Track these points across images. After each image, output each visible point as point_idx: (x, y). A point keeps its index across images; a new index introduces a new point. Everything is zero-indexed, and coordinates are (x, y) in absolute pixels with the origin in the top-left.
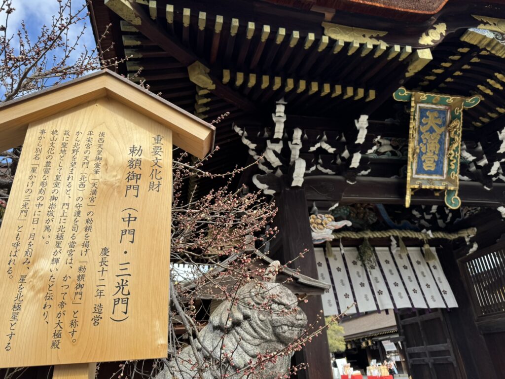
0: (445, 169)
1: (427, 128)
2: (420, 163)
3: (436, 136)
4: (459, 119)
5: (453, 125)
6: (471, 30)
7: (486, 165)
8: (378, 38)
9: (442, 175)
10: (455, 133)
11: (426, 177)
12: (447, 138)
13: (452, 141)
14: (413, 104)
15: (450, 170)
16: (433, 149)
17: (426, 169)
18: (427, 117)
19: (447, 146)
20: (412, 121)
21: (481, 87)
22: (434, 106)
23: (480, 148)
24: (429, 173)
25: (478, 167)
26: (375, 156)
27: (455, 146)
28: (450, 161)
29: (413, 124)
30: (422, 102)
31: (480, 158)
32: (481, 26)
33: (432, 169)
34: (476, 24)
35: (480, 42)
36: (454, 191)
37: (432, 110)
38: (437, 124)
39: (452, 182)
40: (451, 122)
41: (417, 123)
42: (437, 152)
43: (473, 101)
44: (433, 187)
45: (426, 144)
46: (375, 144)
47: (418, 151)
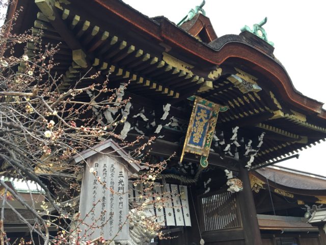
0: (204, 144)
1: (199, 118)
2: (192, 138)
3: (203, 124)
4: (216, 117)
5: (212, 120)
6: (232, 75)
7: (223, 145)
8: (189, 69)
9: (201, 146)
10: (213, 124)
11: (193, 146)
12: (208, 126)
13: (210, 128)
14: (195, 103)
15: (206, 145)
16: (200, 131)
17: (194, 141)
18: (201, 112)
19: (207, 131)
20: (193, 113)
21: (230, 103)
22: (205, 107)
23: (222, 134)
24: (195, 144)
25: (220, 145)
26: (169, 128)
27: (211, 131)
28: (207, 139)
29: (193, 115)
30: (200, 103)
31: (221, 140)
32: (237, 75)
33: (197, 142)
34: (235, 73)
35: (235, 83)
36: (206, 157)
37: (204, 109)
38: (205, 117)
39: (206, 151)
40: (212, 118)
41: (195, 114)
42: (201, 133)
43: (225, 108)
44: (196, 153)
45: (197, 127)
46: (170, 121)
47: (192, 131)
